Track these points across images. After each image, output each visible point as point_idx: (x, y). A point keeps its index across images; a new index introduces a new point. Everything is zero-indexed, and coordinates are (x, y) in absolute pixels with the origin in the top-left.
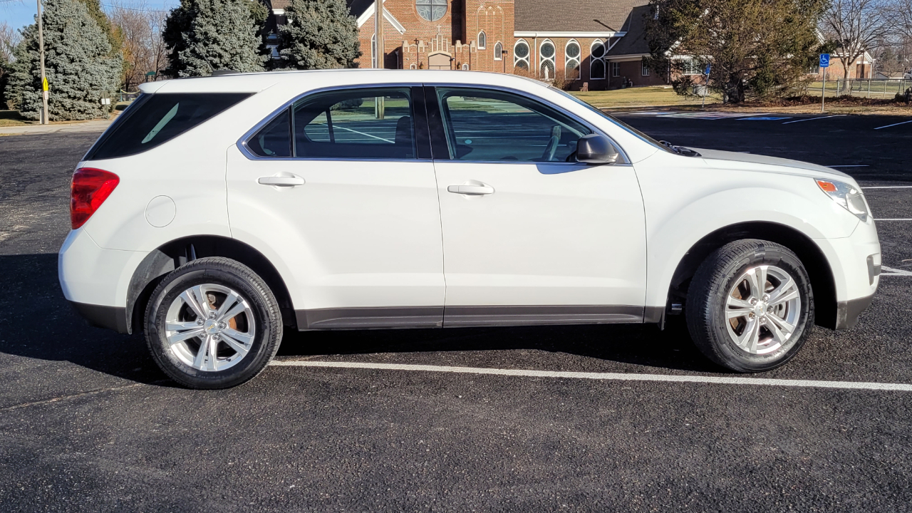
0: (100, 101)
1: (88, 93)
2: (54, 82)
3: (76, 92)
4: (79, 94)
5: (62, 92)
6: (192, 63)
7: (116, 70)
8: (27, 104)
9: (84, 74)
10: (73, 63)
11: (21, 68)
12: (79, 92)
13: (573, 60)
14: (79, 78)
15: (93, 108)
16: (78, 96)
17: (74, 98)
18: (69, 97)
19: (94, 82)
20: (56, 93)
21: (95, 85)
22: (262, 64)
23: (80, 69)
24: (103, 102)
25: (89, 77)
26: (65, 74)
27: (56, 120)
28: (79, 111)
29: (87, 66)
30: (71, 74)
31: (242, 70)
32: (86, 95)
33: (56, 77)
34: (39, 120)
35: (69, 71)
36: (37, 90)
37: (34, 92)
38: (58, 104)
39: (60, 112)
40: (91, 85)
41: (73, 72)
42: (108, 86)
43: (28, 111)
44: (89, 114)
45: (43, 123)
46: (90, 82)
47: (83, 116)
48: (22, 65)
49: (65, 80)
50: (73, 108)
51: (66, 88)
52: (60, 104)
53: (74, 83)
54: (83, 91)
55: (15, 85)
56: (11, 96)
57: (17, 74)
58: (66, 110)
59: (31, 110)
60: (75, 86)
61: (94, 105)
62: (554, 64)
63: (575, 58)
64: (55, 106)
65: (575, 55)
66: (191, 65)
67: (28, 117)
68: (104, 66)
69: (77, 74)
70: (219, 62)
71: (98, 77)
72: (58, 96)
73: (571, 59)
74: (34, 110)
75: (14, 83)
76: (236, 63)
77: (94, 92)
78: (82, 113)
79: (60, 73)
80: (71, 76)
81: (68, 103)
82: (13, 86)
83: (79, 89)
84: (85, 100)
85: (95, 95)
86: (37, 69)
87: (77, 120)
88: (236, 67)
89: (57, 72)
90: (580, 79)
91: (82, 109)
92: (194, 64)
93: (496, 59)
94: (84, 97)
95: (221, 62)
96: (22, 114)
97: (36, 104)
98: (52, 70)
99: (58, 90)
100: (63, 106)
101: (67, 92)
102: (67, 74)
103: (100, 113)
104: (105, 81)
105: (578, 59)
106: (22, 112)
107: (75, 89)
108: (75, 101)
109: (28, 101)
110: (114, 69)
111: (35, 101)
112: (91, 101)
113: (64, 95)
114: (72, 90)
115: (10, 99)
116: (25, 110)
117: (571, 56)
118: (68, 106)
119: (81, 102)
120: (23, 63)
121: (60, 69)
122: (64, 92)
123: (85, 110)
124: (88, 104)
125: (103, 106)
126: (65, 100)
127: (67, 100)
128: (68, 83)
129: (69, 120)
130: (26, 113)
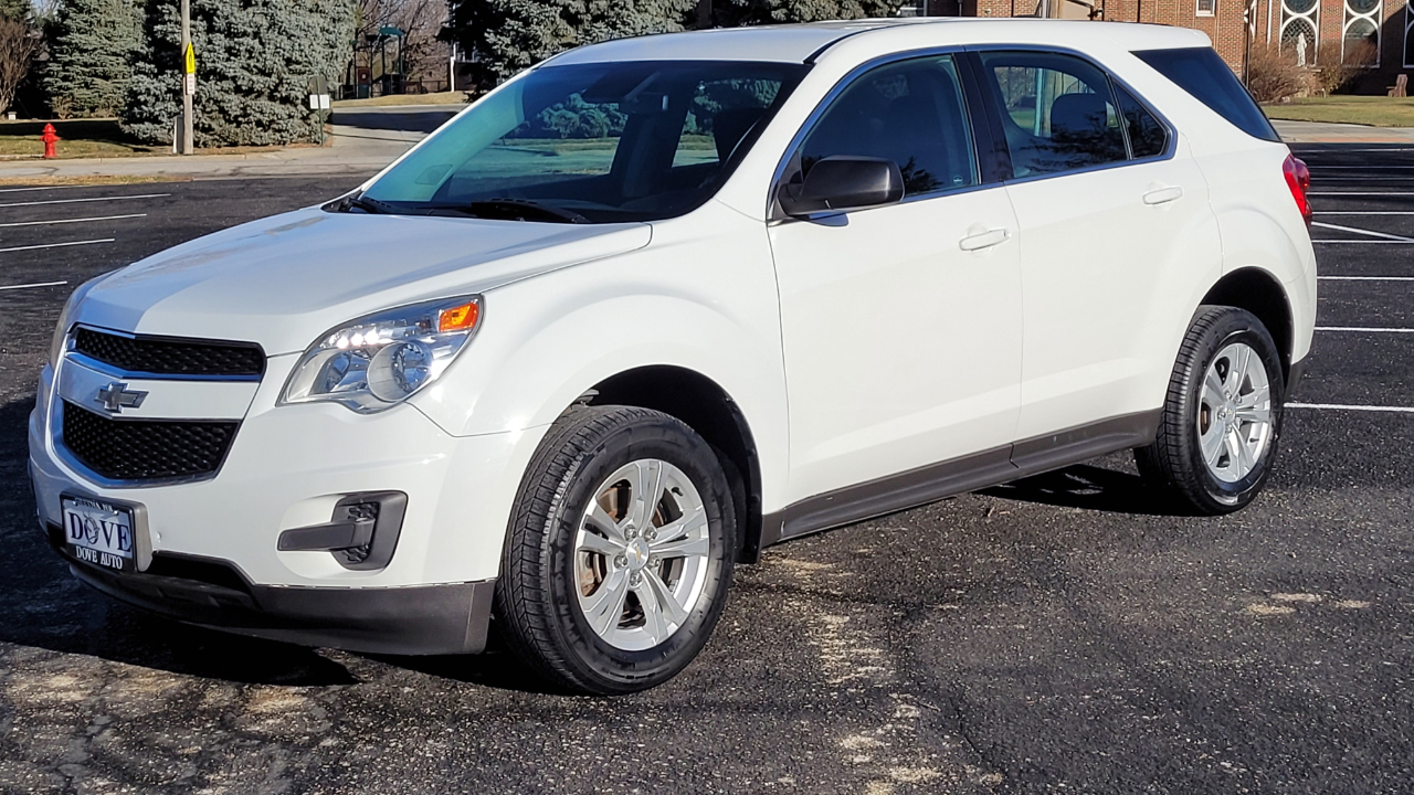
0: (306, 103)
1: (281, 80)
2: (206, 54)
3: (254, 78)
4: (260, 82)
5: (222, 77)
6: (518, 13)
7: (344, 28)
8: (139, 104)
9: (273, 35)
10: (250, 10)
11: (83, 25)
12: (262, 79)
13: (1362, 20)
14: (261, 43)
15: (290, 117)
16: (257, 87)
17: (250, 91)
18: (238, 90)
19: (296, 56)
20: (207, 80)
21: (298, 63)
22: (677, 16)
23: (266, 24)
24: (314, 105)
25: (286, 44)
26: (229, 34)
27: (205, 144)
28: (259, 123)
29: (282, 16)
30: (245, 34)
31: (638, 30)
32: (277, 86)
33: (210, 42)
34: (172, 144)
35: (241, 28)
36: (161, 72)
37: (156, 76)
38: (212, 106)
39: (214, 125)
40: (289, 61)
41: (250, 30)
42: (324, 64)
43: (141, 121)
44: (279, 131)
45: (181, 151)
46: (287, 55)
47: (268, 136)
48: (87, 17)
49: (229, 50)
50: (245, 115)
51: (234, 67)
52: (215, 108)
53: (250, 58)
54: (269, 75)
55: (71, 63)
56: (60, 88)
57: (75, 38)
58: (229, 122)
59: (148, 119)
60: (252, 63)
61: (292, 109)
62: (1316, 29)
63: (1367, 16)
64: (203, 111)
65: (1369, 9)
66: (516, 17)
67: (141, 136)
68: (316, 16)
69: (256, 35)
70: (583, 10)
71: (305, 42)
72: (212, 87)
73: (1358, 16)
74: (155, 120)
75: (67, 58)
76: (625, 12)
77: (294, 79)
78: (266, 128)
79: (219, 31)
80: (243, 40)
81: (234, 103)
82: (65, 64)
83: (262, 72)
84: (271, 98)
85: (297, 85)
86: (164, 23)
87: (254, 144)
88: (624, 23)
89: (211, 29)
90: (1378, 66)
91: (265, 119)
92: (524, 14)
93: (1199, 13)
94: (272, 91)
95: (588, 10)
96: (126, 129)
97: (160, 106)
98: (202, 25)
99: (214, 72)
100: (222, 110)
101: (234, 79)
102: (236, 35)
103: (305, 129)
104: (320, 52)
105: (1375, 17)
106: (125, 123)
107: (251, 71)
108: (249, 101)
109: (142, 98)
110: (338, 25)
111: (157, 99)
112: (285, 100)
113: (226, 84)
114: (246, 73)
115: (57, 95)
116: (132, 119)
117: (1359, 9)
118: (235, 111)
119: (264, 102)
120: (89, 12)
121: (220, 23)
122: (226, 78)
123: (272, 122)
124: (278, 108)
125: (312, 111)
126: (227, 97)
127: (233, 96)
128: (236, 55)
129: (234, 144)
130: (135, 126)
